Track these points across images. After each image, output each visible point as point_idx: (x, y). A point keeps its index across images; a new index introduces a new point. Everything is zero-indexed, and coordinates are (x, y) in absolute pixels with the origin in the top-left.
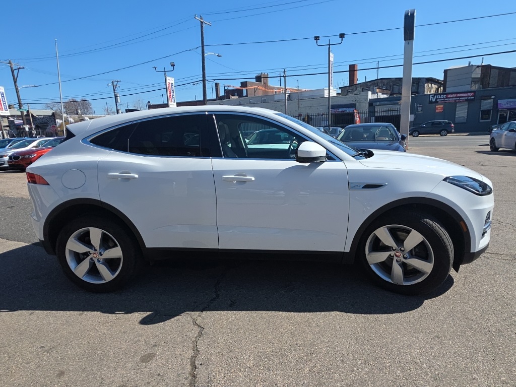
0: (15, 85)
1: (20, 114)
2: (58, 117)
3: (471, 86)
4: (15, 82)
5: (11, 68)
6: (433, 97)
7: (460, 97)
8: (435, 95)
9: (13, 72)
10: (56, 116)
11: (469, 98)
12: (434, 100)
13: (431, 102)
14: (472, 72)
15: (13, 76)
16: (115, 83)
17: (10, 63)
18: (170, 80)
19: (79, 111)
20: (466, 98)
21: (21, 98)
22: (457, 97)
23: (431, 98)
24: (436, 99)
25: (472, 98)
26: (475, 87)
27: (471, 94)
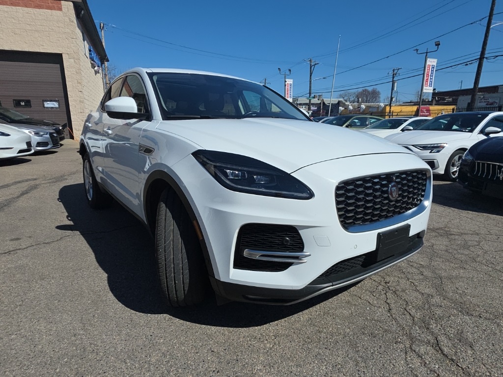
0: (310, 78)
1: (308, 102)
2: (342, 105)
4: (311, 76)
5: (311, 64)
9: (311, 68)
10: (341, 104)
15: (311, 71)
16: (395, 71)
17: (310, 61)
18: (432, 62)
19: (360, 100)
21: (312, 89)
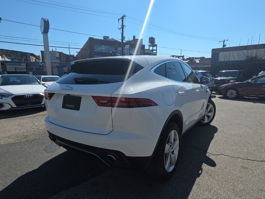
3: (56, 61)
6: (41, 63)
7: (54, 65)
8: (42, 63)
11: (58, 66)
12: (42, 65)
13: (40, 66)
14: (56, 54)
20: (57, 66)
22: (53, 65)
23: (40, 64)
24: (43, 65)
25: (59, 66)
26: (58, 61)
27: (59, 64)
